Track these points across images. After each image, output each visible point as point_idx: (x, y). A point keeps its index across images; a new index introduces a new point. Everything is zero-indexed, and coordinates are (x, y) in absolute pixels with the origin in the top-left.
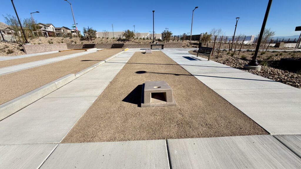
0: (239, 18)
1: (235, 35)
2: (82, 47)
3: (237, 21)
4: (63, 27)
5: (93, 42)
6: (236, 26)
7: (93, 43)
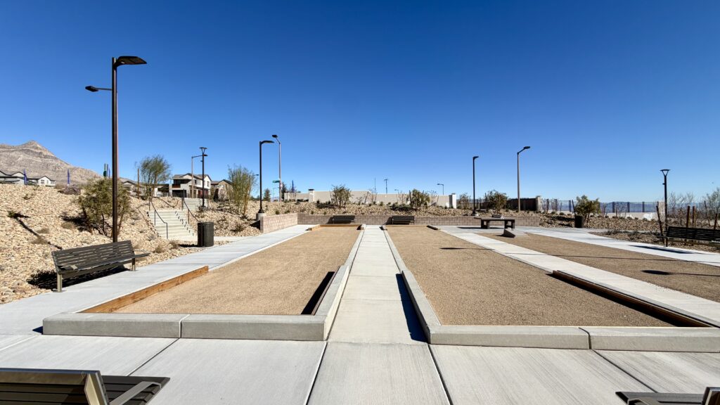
0: (668, 170)
1: (668, 203)
2: (327, 220)
3: (665, 177)
4: (224, 180)
5: (345, 212)
6: (665, 184)
7: (345, 214)
